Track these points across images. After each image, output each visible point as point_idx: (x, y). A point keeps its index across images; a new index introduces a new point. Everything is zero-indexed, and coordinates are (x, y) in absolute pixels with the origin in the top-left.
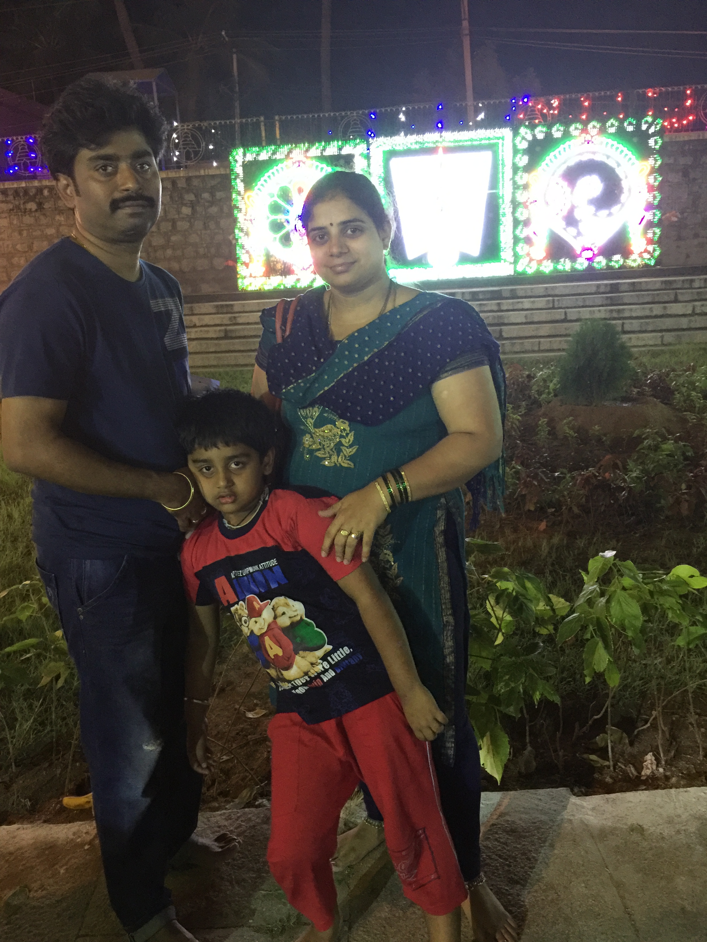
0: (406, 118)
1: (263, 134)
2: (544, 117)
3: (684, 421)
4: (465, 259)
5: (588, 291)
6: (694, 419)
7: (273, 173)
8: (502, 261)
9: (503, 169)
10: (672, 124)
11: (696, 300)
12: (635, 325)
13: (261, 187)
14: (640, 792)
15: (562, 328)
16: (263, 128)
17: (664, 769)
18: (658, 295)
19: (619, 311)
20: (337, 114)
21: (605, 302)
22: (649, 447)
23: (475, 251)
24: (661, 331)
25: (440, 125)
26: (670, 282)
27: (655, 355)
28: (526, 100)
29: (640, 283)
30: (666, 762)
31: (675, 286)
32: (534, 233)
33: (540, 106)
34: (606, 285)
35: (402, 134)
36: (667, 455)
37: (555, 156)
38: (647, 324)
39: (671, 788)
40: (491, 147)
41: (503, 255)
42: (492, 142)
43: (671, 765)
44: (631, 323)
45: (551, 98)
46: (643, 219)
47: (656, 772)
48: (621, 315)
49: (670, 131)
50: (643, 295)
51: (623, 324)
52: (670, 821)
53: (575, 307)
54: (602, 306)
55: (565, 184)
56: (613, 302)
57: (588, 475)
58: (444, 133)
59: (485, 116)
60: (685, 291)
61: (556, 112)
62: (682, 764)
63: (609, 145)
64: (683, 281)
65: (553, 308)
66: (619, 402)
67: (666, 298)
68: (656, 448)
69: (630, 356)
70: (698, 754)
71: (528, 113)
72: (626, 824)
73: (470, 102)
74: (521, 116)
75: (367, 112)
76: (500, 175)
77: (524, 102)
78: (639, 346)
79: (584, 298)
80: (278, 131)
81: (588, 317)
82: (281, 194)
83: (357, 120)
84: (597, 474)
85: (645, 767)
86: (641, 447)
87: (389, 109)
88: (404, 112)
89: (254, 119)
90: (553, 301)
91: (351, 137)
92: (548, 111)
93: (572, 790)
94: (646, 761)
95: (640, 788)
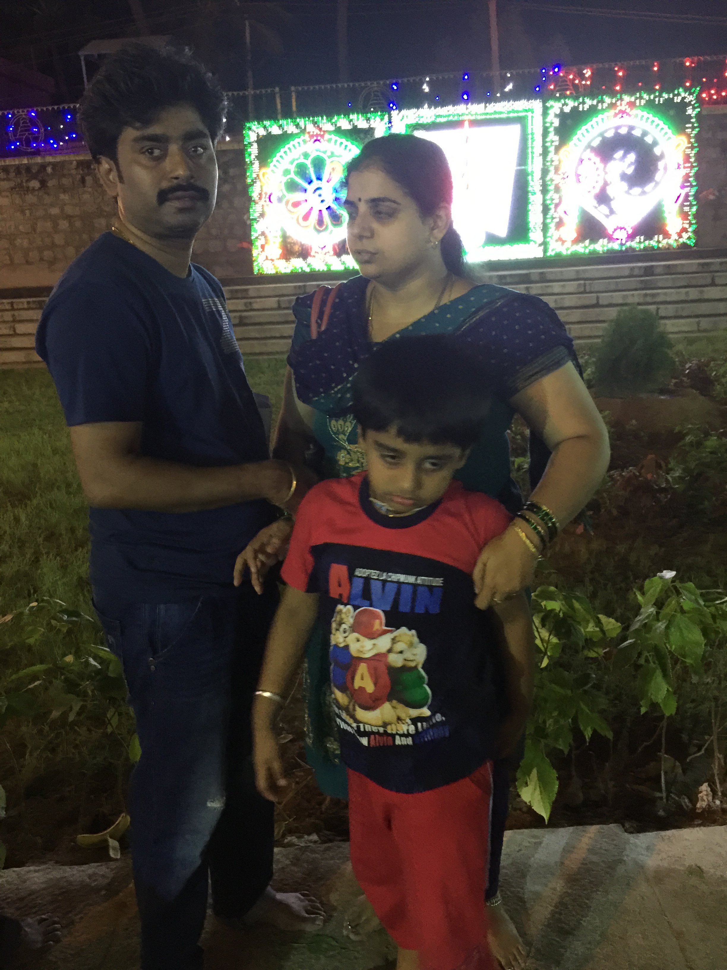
0: (430, 90)
1: (279, 106)
2: (576, 87)
3: (725, 414)
4: (492, 240)
5: (622, 274)
7: (289, 149)
8: (531, 243)
9: (532, 144)
10: (710, 96)
12: (670, 310)
13: (277, 164)
14: (696, 827)
15: (593, 313)
16: (278, 101)
17: (721, 802)
18: (694, 278)
19: (653, 295)
20: (357, 84)
21: (639, 286)
22: (691, 444)
23: (503, 232)
24: (697, 316)
25: (465, 97)
26: (707, 264)
27: (691, 342)
28: (556, 70)
29: (676, 265)
30: (723, 793)
31: (713, 268)
32: (565, 212)
33: (571, 77)
34: (640, 268)
35: (426, 106)
36: (711, 453)
37: (587, 130)
38: (683, 309)
40: (521, 120)
41: (531, 235)
42: (521, 114)
44: (666, 309)
45: (583, 67)
46: (678, 197)
47: (712, 804)
48: (656, 300)
49: (708, 102)
50: (679, 278)
51: (658, 309)
53: (606, 292)
54: (636, 290)
55: (597, 160)
56: (647, 286)
57: (628, 476)
58: (470, 105)
59: (513, 86)
60: (722, 274)
61: (588, 83)
63: (645, 118)
64: (721, 263)
65: (584, 292)
66: (656, 394)
67: (703, 282)
68: (699, 444)
69: (670, 346)
71: (560, 84)
72: (684, 865)
73: (496, 72)
74: (552, 87)
75: (388, 82)
76: (529, 150)
77: (554, 72)
78: (672, 333)
79: (617, 282)
80: (294, 104)
81: (620, 301)
82: (298, 171)
83: (378, 92)
84: (638, 474)
85: (700, 798)
86: (681, 444)
87: (411, 79)
88: (427, 82)
89: (269, 91)
90: (585, 285)
91: (372, 109)
92: (580, 82)
93: (624, 826)
94: (701, 792)
95: (696, 823)
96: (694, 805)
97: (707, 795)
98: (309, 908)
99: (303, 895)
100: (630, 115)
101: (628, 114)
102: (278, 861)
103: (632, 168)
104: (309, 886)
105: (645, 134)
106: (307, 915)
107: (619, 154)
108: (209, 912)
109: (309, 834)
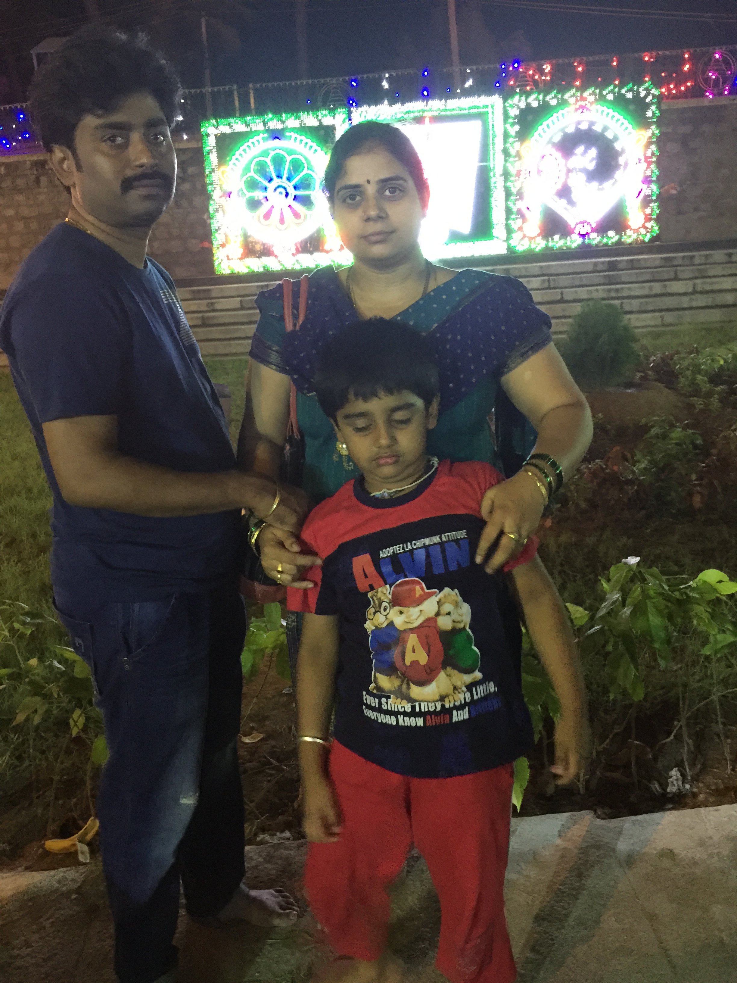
0: (390, 85)
1: (237, 104)
2: (536, 83)
3: (690, 407)
4: (456, 237)
5: (585, 270)
6: (701, 404)
7: (248, 146)
8: (494, 239)
9: (493, 140)
10: (669, 90)
11: (697, 278)
12: (635, 304)
13: (236, 162)
14: (668, 812)
15: (559, 309)
16: (236, 97)
17: (691, 786)
18: (657, 272)
19: (617, 290)
20: (316, 81)
21: (602, 281)
22: (657, 436)
23: (466, 228)
24: (661, 311)
25: (425, 93)
26: (670, 259)
27: (657, 336)
28: (516, 65)
29: (639, 260)
30: (692, 776)
31: (675, 263)
32: (528, 208)
33: (531, 72)
34: (603, 263)
35: (386, 102)
36: (677, 444)
37: (548, 126)
38: (647, 303)
39: (699, 806)
40: (481, 116)
41: (495, 232)
42: (481, 110)
43: (698, 781)
44: (630, 303)
45: (543, 62)
46: (640, 192)
47: (682, 788)
48: (619, 295)
49: (667, 98)
50: (642, 273)
51: (622, 304)
52: (702, 843)
53: (570, 287)
54: (600, 285)
55: (558, 155)
56: (611, 281)
57: (595, 467)
58: (430, 102)
59: (473, 82)
60: (685, 268)
61: (548, 78)
62: (709, 779)
63: (605, 114)
64: (684, 258)
65: (549, 288)
66: (622, 388)
67: (666, 276)
68: (664, 437)
69: (636, 340)
70: (727, 769)
71: (519, 79)
72: (655, 849)
73: (457, 67)
74: (512, 83)
75: (347, 78)
76: (491, 146)
77: (514, 68)
78: (638, 327)
79: (581, 277)
80: (252, 101)
81: (585, 297)
82: (258, 169)
83: (337, 88)
84: (604, 466)
85: (670, 783)
86: (647, 436)
87: (371, 76)
88: (387, 78)
89: (227, 88)
90: (549, 281)
91: (332, 106)
92: (540, 77)
93: (595, 812)
94: (671, 777)
95: (667, 807)
96: (665, 790)
97: (677, 780)
98: (283, 903)
99: (277, 891)
100: (590, 110)
101: (588, 109)
102: (251, 859)
103: (594, 163)
104: (283, 882)
105: (605, 129)
106: (281, 911)
107: (581, 149)
108: (182, 912)
109: (282, 831)
